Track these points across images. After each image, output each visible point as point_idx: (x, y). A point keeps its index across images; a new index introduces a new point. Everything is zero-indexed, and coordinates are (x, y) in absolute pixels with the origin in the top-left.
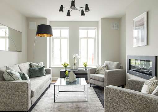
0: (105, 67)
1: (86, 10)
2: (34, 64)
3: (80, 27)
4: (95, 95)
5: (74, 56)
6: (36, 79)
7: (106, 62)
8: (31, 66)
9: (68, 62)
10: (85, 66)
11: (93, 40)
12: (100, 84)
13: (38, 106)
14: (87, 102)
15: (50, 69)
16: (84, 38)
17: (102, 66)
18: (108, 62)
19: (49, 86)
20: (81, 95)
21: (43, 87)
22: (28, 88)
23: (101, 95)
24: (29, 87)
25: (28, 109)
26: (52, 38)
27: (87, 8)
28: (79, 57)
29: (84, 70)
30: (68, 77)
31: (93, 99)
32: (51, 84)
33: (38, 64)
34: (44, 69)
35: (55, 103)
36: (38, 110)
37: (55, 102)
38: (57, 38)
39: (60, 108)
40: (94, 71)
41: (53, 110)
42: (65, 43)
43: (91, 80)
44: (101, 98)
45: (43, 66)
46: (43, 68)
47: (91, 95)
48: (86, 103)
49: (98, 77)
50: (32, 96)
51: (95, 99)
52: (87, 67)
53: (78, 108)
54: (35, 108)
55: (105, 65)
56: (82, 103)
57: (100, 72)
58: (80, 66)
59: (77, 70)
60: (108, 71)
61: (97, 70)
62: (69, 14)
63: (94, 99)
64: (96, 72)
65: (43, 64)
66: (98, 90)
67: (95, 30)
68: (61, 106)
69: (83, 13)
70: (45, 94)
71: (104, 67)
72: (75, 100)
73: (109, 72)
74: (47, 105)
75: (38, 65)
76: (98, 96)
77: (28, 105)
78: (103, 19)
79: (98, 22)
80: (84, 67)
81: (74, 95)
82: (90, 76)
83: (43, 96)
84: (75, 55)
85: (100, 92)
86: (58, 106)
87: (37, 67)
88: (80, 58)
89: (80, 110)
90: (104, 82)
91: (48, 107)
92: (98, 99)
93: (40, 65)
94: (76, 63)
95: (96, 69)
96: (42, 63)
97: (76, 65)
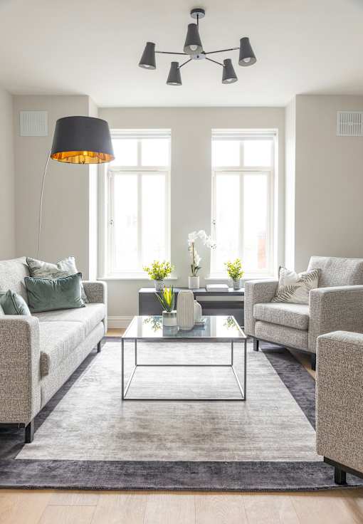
0: (312, 276)
1: (242, 58)
2: (41, 263)
3: (215, 131)
4: (272, 378)
5: (192, 238)
6: (50, 319)
7: (313, 260)
8: (30, 270)
9: (168, 260)
10: (235, 277)
11: (263, 179)
12: (293, 340)
13: (63, 411)
14: (245, 400)
15: (101, 285)
16: (229, 171)
17: (300, 275)
18: (325, 259)
19: (99, 345)
20: (222, 379)
21: (79, 347)
22: (28, 339)
23: (296, 380)
24: (32, 338)
25: (29, 416)
26: (109, 170)
27: (246, 51)
28: (210, 241)
29: (231, 290)
30: (173, 312)
31: (268, 390)
32: (105, 339)
33: (58, 266)
34: (81, 283)
35: (126, 403)
36: (64, 425)
37: (123, 399)
38: (126, 170)
39: (146, 420)
40: (270, 293)
41: (120, 425)
42: (158, 191)
43: (258, 324)
44: (297, 388)
45: (77, 272)
46: (74, 279)
47: (257, 379)
48: (242, 403)
49: (286, 313)
50: (43, 372)
51: (276, 393)
52: (241, 278)
53: (213, 419)
54: (53, 416)
55: (309, 270)
56: (224, 403)
57: (293, 298)
58: (212, 277)
59: (204, 291)
60: (323, 290)
61: (280, 287)
62: (174, 77)
63: (272, 390)
64: (275, 296)
65: (74, 266)
66: (283, 363)
67: (270, 142)
68: (147, 411)
69: (229, 73)
70: (87, 373)
71: (307, 277)
72: (199, 394)
73: (326, 294)
74: (96, 408)
75: (56, 267)
76: (284, 382)
77: (30, 403)
78: (303, 98)
79: (282, 110)
80: (230, 278)
81: (195, 378)
82: (253, 310)
83: (80, 381)
84: (193, 233)
85: (292, 370)
86: (138, 413)
87: (54, 275)
88: (214, 247)
89: (222, 426)
90: (307, 330)
91: (101, 416)
92: (287, 390)
93: (64, 268)
94: (197, 264)
95: (276, 284)
96: (73, 260)
97: (199, 272)
